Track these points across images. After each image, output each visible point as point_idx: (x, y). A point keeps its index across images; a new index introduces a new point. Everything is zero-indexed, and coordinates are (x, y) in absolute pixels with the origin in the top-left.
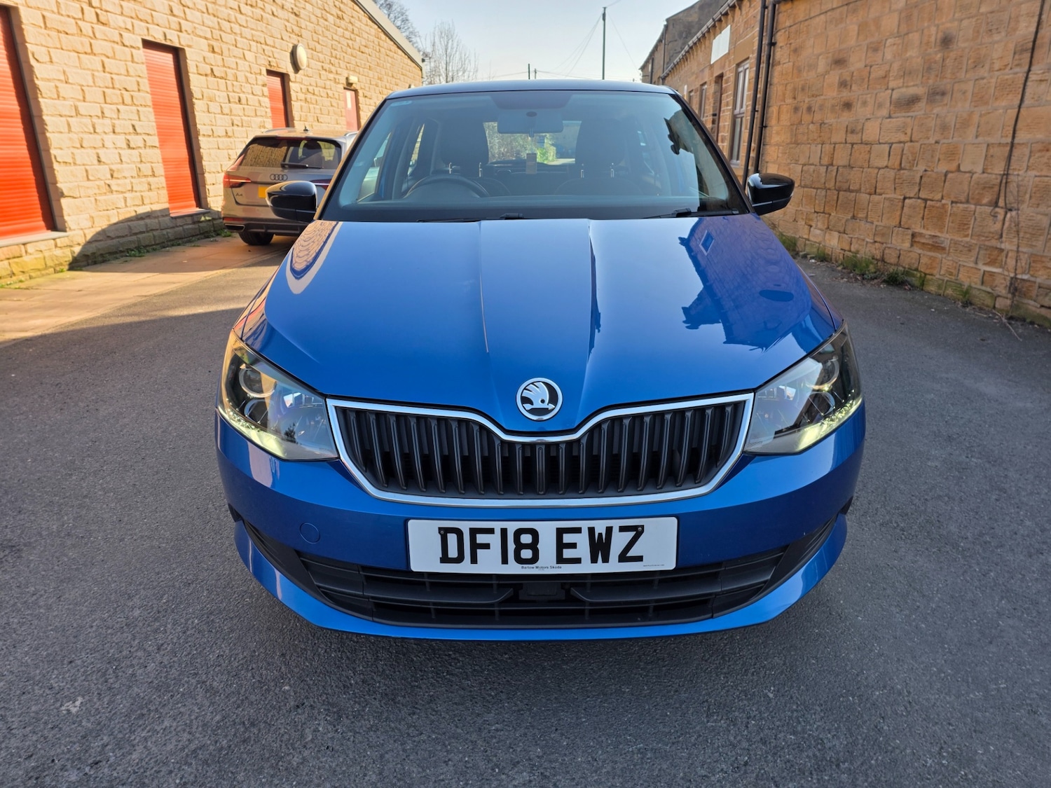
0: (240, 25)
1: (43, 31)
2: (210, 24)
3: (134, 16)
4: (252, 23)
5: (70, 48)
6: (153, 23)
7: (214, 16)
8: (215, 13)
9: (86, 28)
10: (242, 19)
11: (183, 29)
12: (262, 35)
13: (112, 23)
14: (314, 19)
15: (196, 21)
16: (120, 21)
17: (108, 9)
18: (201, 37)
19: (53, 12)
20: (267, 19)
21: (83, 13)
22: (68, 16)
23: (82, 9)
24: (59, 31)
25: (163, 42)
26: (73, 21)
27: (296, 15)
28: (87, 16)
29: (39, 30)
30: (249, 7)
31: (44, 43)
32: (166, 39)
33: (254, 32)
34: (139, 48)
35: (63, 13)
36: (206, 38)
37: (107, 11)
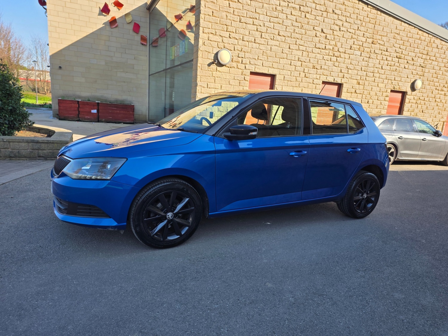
0: (380, 74)
1: (283, 81)
2: (361, 74)
3: (322, 74)
4: (388, 72)
5: (291, 86)
6: (330, 76)
7: (365, 71)
8: (366, 70)
9: (299, 79)
10: (383, 72)
11: (345, 77)
12: (394, 77)
13: (311, 77)
14: (436, 68)
15: (353, 74)
16: (315, 76)
17: (311, 73)
18: (354, 79)
19: (288, 75)
20: (399, 70)
21: (300, 75)
22: (294, 76)
23: (300, 73)
24: (288, 81)
25: (333, 82)
26: (295, 77)
27: (422, 67)
28: (301, 76)
29: (281, 81)
30: (389, 66)
31: (281, 84)
32: (334, 81)
33: (387, 76)
34: (320, 84)
35: (292, 75)
36: (356, 80)
37: (310, 73)
